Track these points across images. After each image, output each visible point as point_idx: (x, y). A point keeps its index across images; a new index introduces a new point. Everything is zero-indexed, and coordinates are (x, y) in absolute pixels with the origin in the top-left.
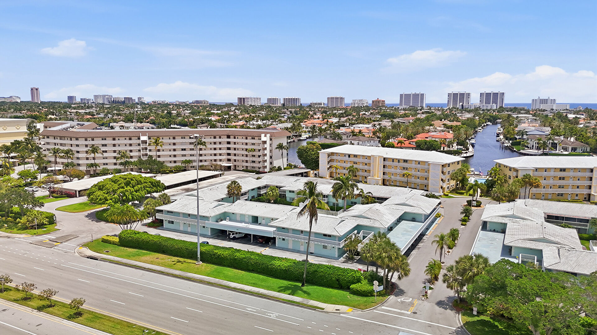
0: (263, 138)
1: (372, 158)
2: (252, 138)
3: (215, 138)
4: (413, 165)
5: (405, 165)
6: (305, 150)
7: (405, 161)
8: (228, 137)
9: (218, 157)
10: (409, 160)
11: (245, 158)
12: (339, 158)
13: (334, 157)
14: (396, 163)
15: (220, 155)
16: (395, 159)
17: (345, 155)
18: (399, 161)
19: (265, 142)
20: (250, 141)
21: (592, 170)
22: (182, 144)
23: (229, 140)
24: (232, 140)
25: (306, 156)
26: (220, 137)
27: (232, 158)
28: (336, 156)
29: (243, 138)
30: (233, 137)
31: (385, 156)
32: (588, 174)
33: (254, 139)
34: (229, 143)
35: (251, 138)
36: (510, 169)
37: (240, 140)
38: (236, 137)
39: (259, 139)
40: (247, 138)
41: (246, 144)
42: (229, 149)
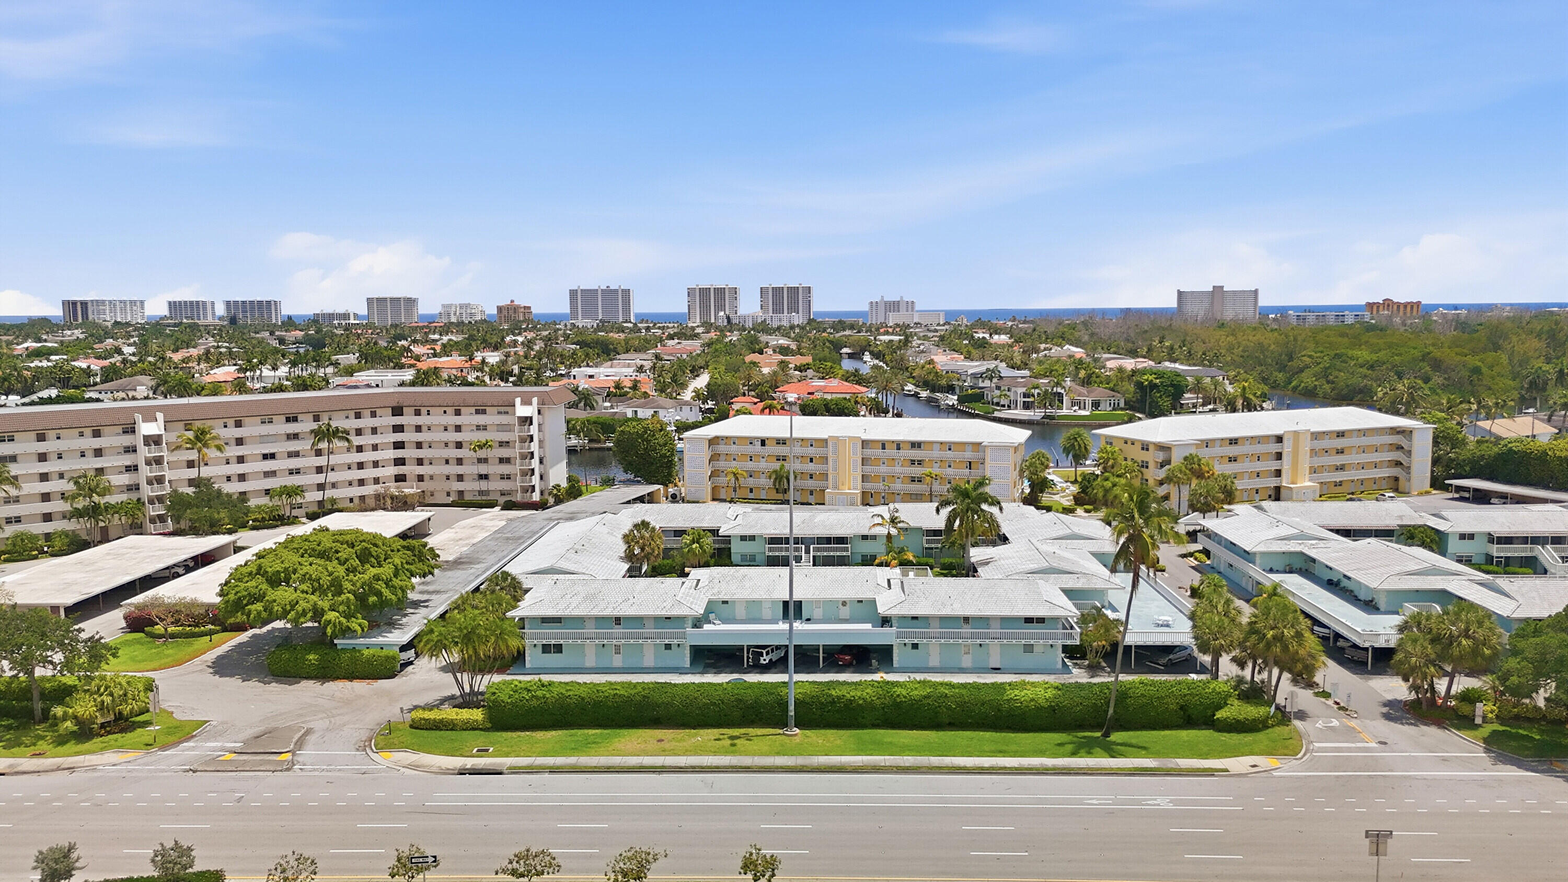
0: (522, 411)
1: (830, 444)
2: (477, 412)
3: (358, 416)
4: (936, 453)
5: (916, 454)
6: (641, 436)
7: (916, 445)
8: (397, 411)
9: (369, 473)
10: (924, 442)
11: (454, 469)
12: (733, 449)
13: (722, 448)
14: (891, 452)
15: (376, 464)
16: (888, 441)
17: (751, 441)
18: (898, 445)
19: (528, 421)
20: (468, 418)
21: (1279, 439)
22: (263, 439)
23: (398, 420)
24: (407, 419)
25: (645, 449)
26: (374, 415)
27: (410, 470)
28: (726, 444)
29: (445, 412)
30: (412, 410)
31: (864, 437)
32: (1274, 448)
33: (484, 412)
34: (398, 429)
35: (473, 410)
36: (1145, 447)
37: (437, 418)
38: (424, 411)
39: (499, 413)
40: (458, 413)
41: (458, 428)
42: (399, 445)
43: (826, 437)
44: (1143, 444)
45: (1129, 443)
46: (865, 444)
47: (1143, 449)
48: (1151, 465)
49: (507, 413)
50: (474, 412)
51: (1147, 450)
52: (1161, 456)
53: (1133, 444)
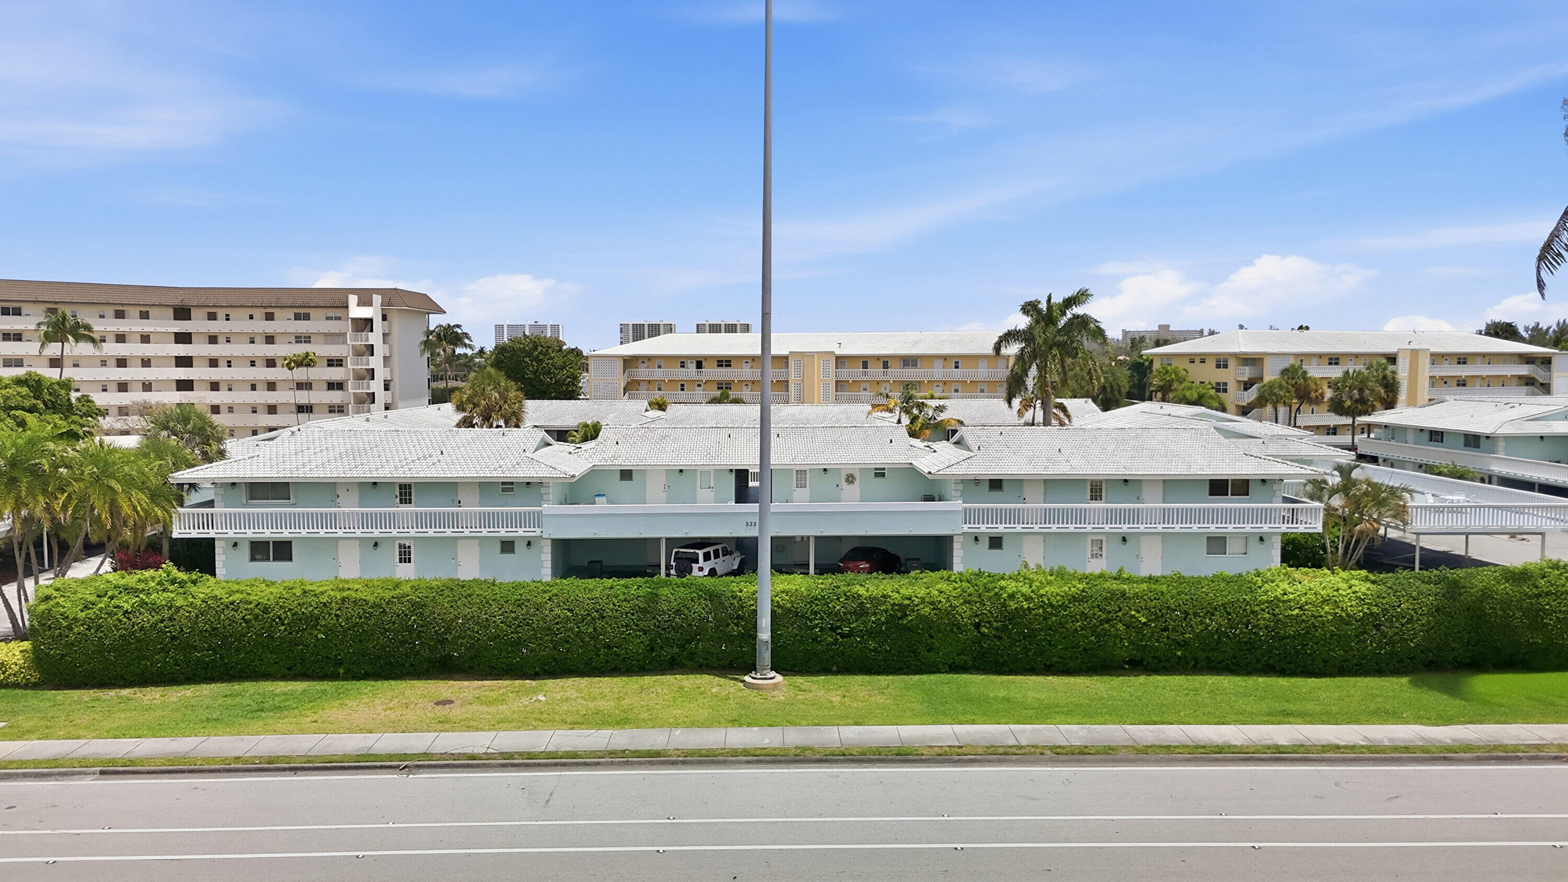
0: (359, 312)
2: (297, 317)
3: (120, 315)
4: (937, 372)
6: (529, 354)
7: (909, 361)
8: (182, 313)
9: (135, 398)
10: (923, 357)
11: (264, 397)
12: (658, 374)
13: (643, 373)
14: (875, 371)
15: (147, 386)
16: (872, 356)
17: (682, 361)
18: (885, 362)
19: (366, 324)
20: (284, 324)
21: (1393, 359)
23: (182, 326)
24: (197, 325)
25: (535, 373)
26: (144, 315)
27: (199, 397)
29: (251, 315)
30: (203, 312)
31: (839, 352)
33: (307, 317)
34: (183, 338)
36: (1222, 362)
37: (240, 324)
38: (221, 313)
39: (328, 318)
40: (270, 317)
41: (270, 339)
42: (184, 362)
43: (786, 353)
44: (1218, 361)
45: (1197, 361)
46: (841, 360)
47: (1218, 366)
49: (339, 318)
50: (292, 317)
51: (1226, 366)
52: (1246, 373)
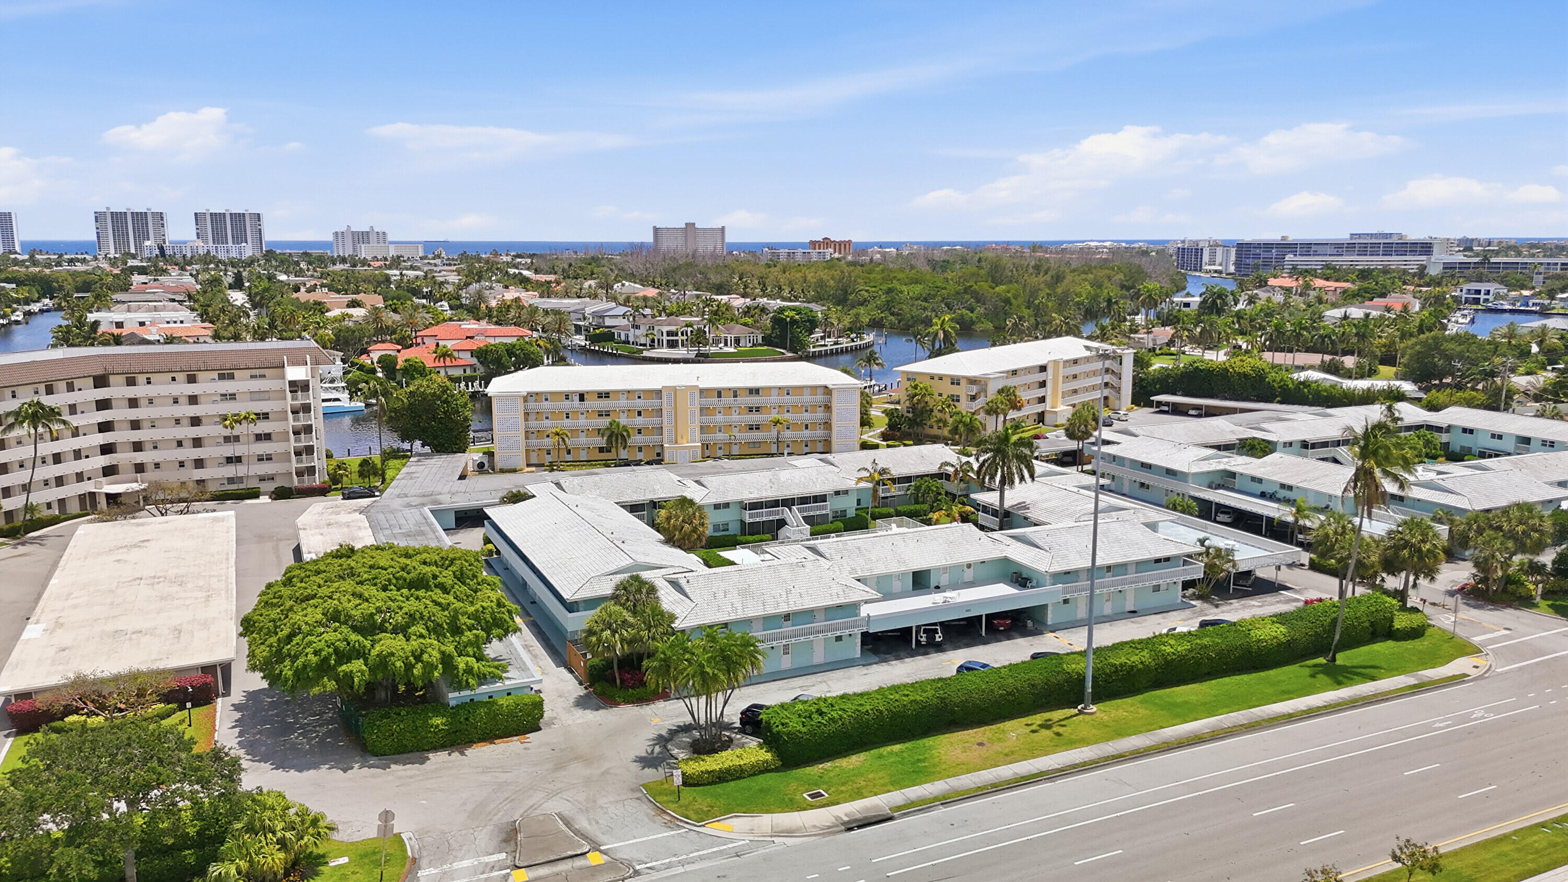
0: (296, 373)
1: (664, 395)
2: (222, 377)
3: (50, 390)
4: (774, 399)
5: (754, 400)
7: (754, 391)
8: (101, 381)
9: (69, 468)
10: (763, 388)
11: (191, 453)
14: (728, 400)
15: (77, 454)
16: (725, 389)
17: (567, 394)
18: (735, 393)
19: (300, 386)
20: (207, 385)
23: (102, 393)
24: (117, 391)
26: (70, 388)
27: (123, 458)
29: (174, 379)
30: (122, 379)
31: (701, 386)
32: (1040, 377)
33: (231, 377)
34: (103, 405)
35: (215, 375)
36: (955, 381)
37: (162, 388)
38: (141, 379)
39: (252, 377)
40: (192, 379)
41: (193, 400)
42: (105, 427)
43: (660, 387)
44: (952, 379)
45: (936, 378)
46: (704, 392)
47: (952, 383)
48: (963, 399)
49: (264, 376)
50: (216, 377)
51: (958, 384)
52: (974, 389)
53: (941, 379)
